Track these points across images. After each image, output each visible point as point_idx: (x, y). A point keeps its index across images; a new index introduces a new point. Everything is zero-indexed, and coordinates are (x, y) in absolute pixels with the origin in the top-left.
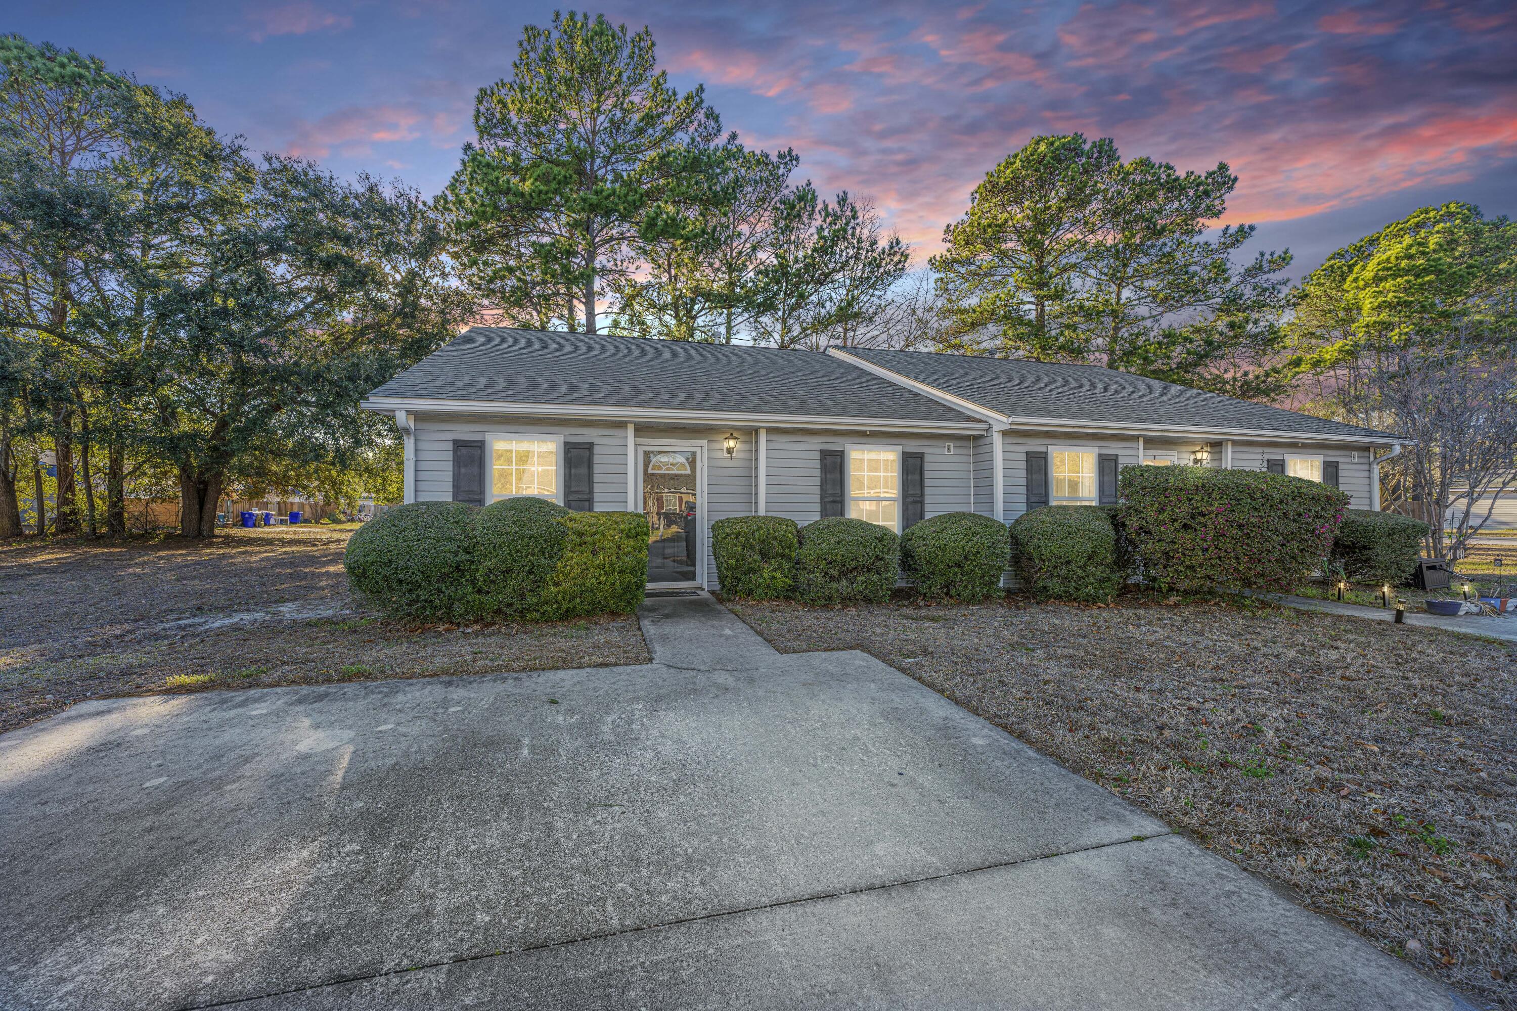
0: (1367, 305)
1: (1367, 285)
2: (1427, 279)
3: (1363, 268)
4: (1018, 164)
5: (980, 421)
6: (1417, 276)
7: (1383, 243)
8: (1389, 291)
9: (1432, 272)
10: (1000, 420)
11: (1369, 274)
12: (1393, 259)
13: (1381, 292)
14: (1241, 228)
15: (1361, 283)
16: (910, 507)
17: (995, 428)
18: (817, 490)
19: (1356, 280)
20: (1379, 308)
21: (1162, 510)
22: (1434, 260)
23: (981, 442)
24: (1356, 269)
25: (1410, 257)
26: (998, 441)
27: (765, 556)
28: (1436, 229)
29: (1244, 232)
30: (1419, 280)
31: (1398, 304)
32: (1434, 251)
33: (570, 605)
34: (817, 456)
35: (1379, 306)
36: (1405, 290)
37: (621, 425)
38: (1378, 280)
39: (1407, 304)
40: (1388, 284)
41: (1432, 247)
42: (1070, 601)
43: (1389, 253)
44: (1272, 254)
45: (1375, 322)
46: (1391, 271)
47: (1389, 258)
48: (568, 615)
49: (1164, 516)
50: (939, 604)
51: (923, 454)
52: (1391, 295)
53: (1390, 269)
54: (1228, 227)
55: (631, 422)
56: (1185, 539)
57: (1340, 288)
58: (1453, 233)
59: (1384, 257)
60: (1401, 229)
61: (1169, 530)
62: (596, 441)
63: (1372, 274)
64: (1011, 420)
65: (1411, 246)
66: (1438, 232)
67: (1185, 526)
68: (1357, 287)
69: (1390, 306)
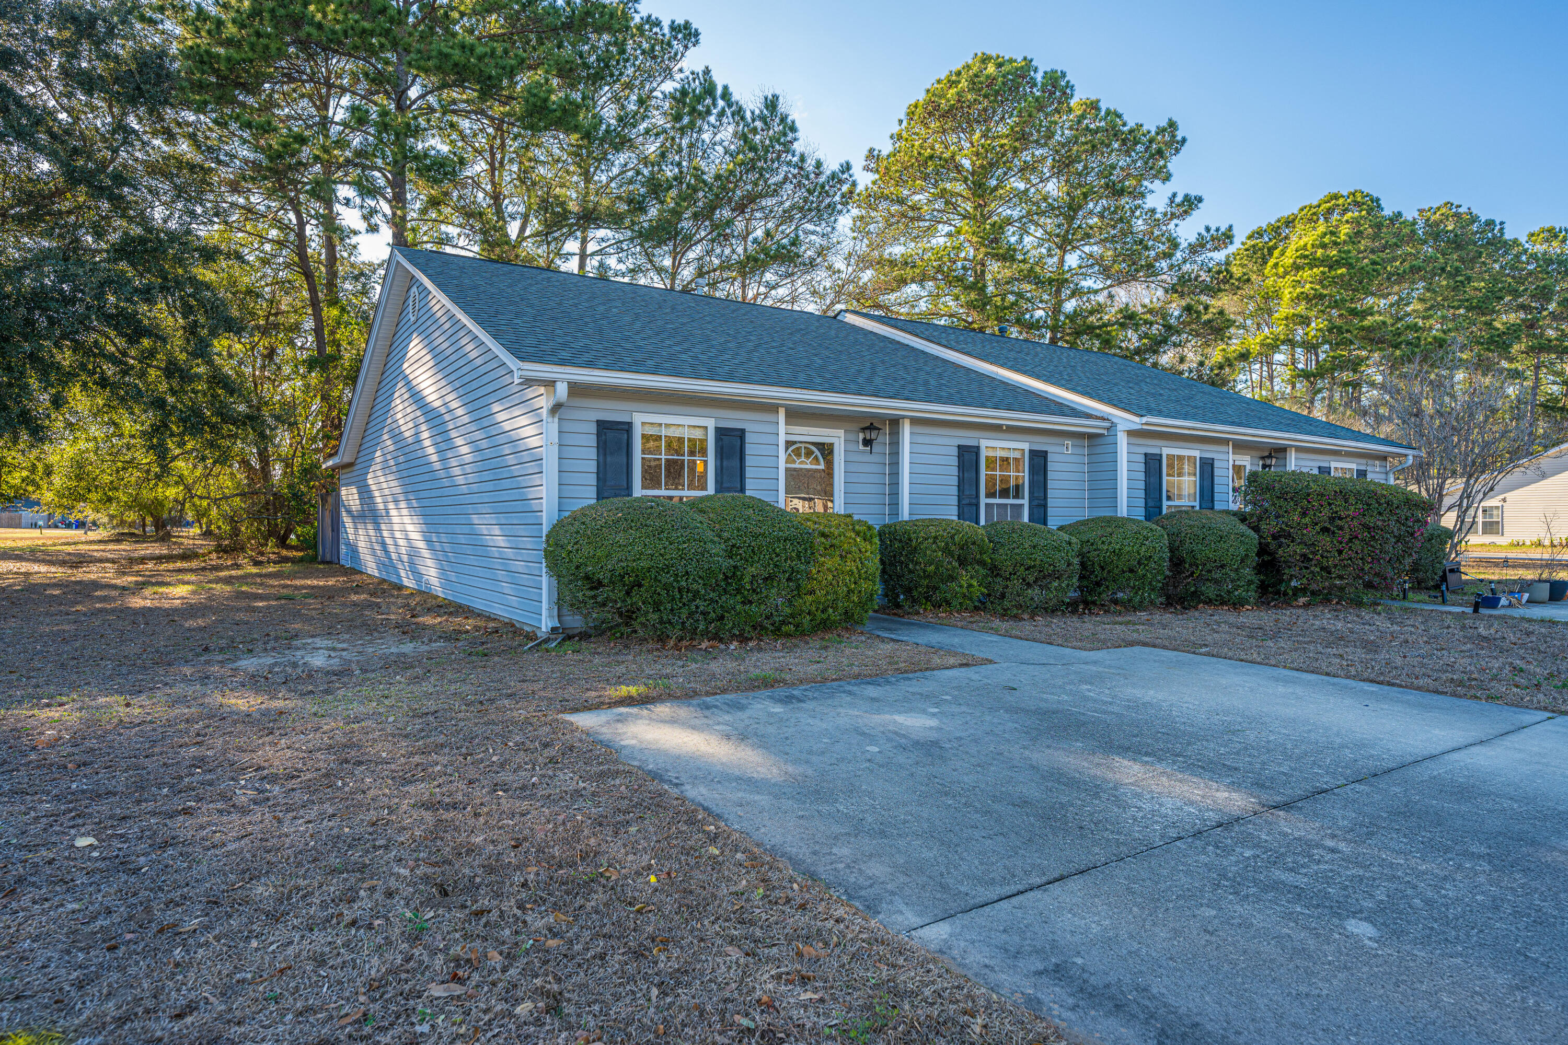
0: (1287, 295)
1: (1286, 273)
2: (1339, 272)
3: (1283, 253)
4: (964, 84)
5: (1103, 419)
6: (1331, 268)
7: (1299, 226)
8: (1306, 282)
9: (1344, 265)
10: (1125, 420)
11: (1288, 261)
12: (1309, 246)
13: (1299, 282)
14: (1187, 198)
15: (1281, 270)
16: (1035, 511)
17: (1119, 427)
18: (954, 491)
19: (1276, 265)
20: (1297, 300)
21: (1304, 514)
22: (1344, 252)
23: (1100, 441)
24: (1276, 253)
25: (1324, 246)
26: (1123, 441)
27: (962, 562)
28: (1345, 218)
29: (1190, 204)
30: (1333, 273)
31: (1315, 297)
32: (1345, 242)
33: (824, 616)
34: (955, 451)
35: (1298, 298)
36: (1321, 282)
37: (771, 408)
38: (1297, 268)
39: (1321, 297)
40: (1306, 274)
41: (1343, 238)
42: (1221, 604)
43: (1305, 240)
44: (1218, 230)
45: (1294, 315)
46: (1307, 260)
47: (1305, 245)
48: (824, 626)
49: (1307, 520)
50: (1105, 611)
51: (1046, 452)
52: (1308, 286)
53: (1306, 257)
54: (1174, 195)
55: (782, 405)
56: (1326, 540)
57: (1260, 272)
58: (1359, 224)
59: (1302, 243)
60: (1314, 214)
61: (1311, 533)
62: (748, 427)
63: (1291, 261)
64: (1144, 420)
65: (1325, 234)
66: (1347, 222)
67: (1325, 530)
68: (1277, 274)
69: (1308, 298)
